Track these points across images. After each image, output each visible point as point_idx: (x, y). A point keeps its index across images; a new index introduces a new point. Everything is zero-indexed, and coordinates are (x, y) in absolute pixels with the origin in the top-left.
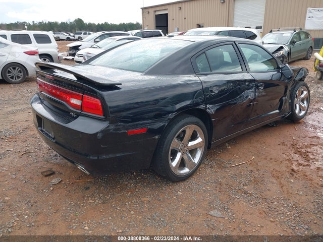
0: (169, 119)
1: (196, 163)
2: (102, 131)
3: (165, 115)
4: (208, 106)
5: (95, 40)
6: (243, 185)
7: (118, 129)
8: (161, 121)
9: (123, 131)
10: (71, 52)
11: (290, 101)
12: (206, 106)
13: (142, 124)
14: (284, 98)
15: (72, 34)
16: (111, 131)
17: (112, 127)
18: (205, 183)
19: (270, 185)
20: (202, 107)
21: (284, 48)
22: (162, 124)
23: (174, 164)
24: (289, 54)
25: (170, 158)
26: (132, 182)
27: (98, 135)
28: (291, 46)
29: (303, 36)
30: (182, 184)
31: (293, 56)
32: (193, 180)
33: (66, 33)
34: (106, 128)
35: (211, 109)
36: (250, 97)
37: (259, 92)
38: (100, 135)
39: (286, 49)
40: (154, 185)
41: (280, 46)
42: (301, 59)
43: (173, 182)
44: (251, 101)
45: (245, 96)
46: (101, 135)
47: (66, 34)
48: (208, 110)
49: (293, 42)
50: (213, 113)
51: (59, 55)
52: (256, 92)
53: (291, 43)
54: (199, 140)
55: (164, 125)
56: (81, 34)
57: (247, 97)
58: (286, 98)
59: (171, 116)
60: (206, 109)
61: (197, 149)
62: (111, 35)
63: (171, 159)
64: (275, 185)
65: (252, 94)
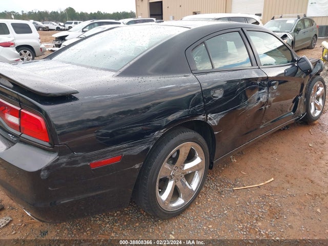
0: (155, 139)
1: (194, 190)
2: (48, 168)
3: (148, 134)
4: (209, 116)
5: (83, 29)
6: (257, 220)
7: (75, 162)
8: (144, 143)
9: (82, 164)
10: (57, 43)
11: (305, 100)
12: (207, 116)
13: (113, 151)
14: (299, 98)
15: (62, 24)
16: (64, 165)
17: (64, 160)
18: (206, 219)
19: (291, 218)
20: (202, 117)
21: (288, 36)
22: (144, 147)
23: (164, 197)
24: (293, 43)
25: (157, 190)
26: (107, 221)
27: (42, 173)
28: (296, 34)
29: (307, 24)
30: (175, 222)
31: (297, 45)
32: (190, 214)
33: (56, 22)
34: (54, 162)
35: (213, 119)
36: (261, 99)
37: (273, 93)
38: (44, 174)
39: (290, 37)
40: (137, 224)
41: (284, 34)
42: (305, 49)
43: (163, 220)
44: (263, 104)
45: (256, 98)
46: (46, 173)
47: (55, 24)
48: (209, 122)
49: (297, 30)
50: (217, 124)
51: (41, 47)
52: (269, 93)
53: (295, 31)
54: (198, 161)
55: (148, 149)
56: (71, 23)
57: (259, 99)
58: (302, 96)
59: (158, 134)
60: (207, 120)
61: (195, 172)
62: (100, 24)
63: (160, 192)
64: (298, 217)
65: (265, 96)
